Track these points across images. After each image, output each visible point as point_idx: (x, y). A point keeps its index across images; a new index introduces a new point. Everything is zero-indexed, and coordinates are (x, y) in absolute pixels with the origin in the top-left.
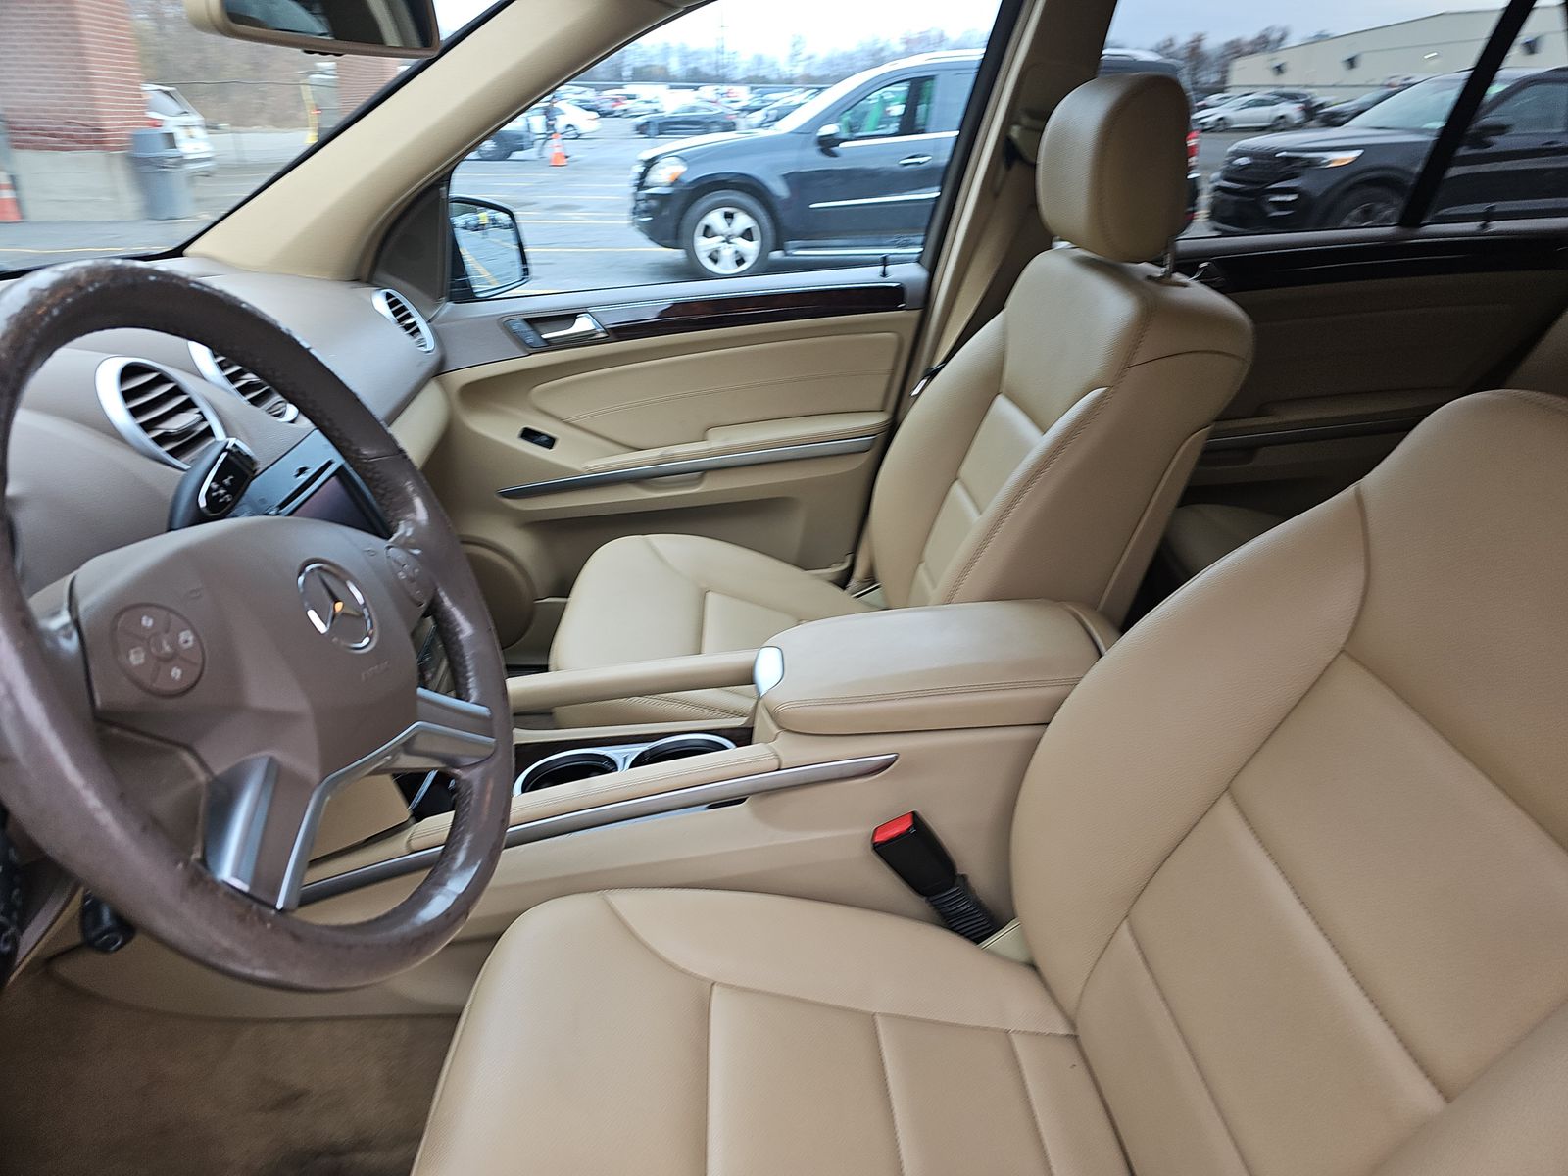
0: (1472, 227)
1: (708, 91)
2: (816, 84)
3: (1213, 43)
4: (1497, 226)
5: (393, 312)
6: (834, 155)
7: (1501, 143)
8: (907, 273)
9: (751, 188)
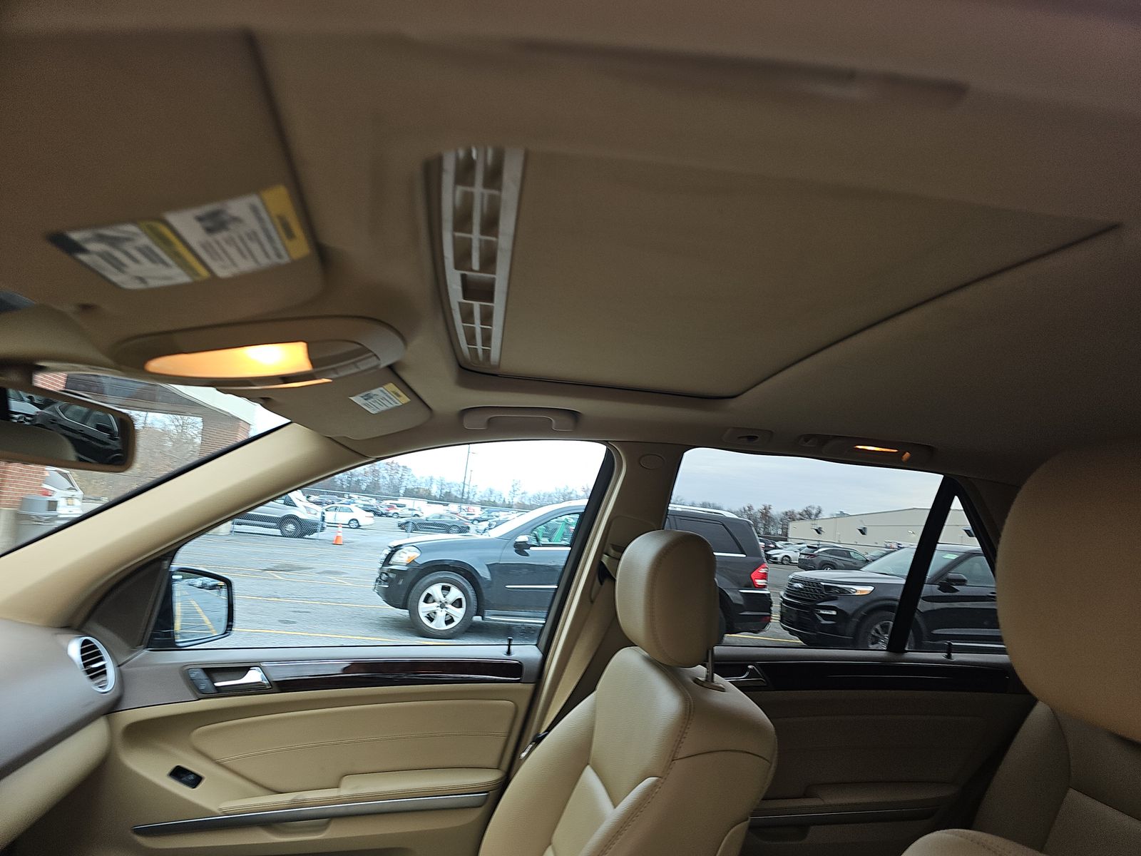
0: (940, 656)
1: (454, 507)
2: (523, 508)
3: (776, 511)
4: (957, 657)
5: (82, 657)
6: (527, 555)
7: (962, 590)
8: (526, 652)
9: (467, 573)
